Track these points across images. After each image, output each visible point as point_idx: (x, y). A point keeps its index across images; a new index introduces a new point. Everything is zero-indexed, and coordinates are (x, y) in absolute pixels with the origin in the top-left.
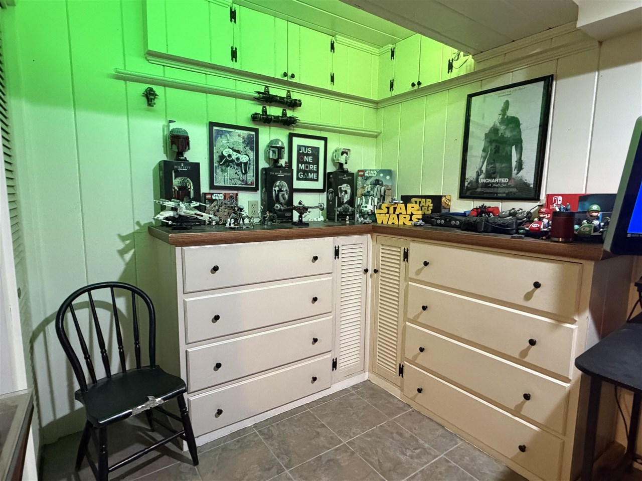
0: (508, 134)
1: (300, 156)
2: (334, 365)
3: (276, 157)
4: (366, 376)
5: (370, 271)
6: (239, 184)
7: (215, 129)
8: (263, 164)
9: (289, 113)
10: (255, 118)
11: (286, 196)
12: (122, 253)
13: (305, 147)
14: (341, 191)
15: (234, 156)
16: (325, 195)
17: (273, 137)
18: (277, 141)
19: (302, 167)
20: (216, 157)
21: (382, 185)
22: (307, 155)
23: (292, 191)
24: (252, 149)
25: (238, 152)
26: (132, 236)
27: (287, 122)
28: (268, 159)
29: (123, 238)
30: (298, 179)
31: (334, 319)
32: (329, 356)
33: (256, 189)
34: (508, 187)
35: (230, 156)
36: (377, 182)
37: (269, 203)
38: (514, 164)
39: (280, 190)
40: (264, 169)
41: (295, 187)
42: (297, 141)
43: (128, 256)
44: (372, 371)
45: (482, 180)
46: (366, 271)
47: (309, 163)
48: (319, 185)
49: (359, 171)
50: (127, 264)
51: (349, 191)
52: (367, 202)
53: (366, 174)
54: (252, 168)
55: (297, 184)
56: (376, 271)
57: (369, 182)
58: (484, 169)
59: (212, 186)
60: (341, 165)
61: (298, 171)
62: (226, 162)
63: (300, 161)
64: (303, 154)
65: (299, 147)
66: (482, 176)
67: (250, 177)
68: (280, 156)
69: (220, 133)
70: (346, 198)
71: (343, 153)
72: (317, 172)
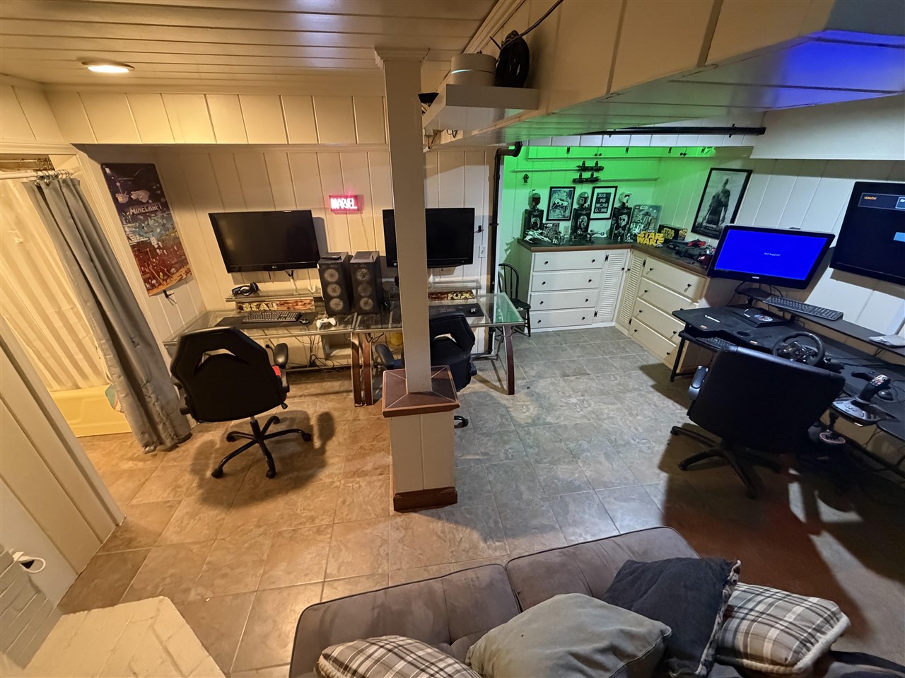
0: (723, 200)
1: (598, 199)
2: (596, 314)
3: (583, 203)
4: (613, 324)
5: (626, 269)
6: (561, 217)
7: (552, 190)
8: (575, 206)
9: (596, 175)
10: (575, 181)
11: (585, 224)
12: (506, 250)
13: (602, 193)
14: (621, 220)
15: (561, 202)
16: (610, 221)
17: (583, 191)
18: (585, 193)
19: (598, 205)
20: (551, 204)
21: (650, 216)
22: (603, 198)
23: (589, 219)
24: (570, 198)
25: (563, 200)
26: (511, 244)
27: (593, 180)
28: (578, 203)
29: (507, 244)
30: (594, 212)
31: (599, 292)
32: (593, 309)
33: (569, 220)
34: (715, 231)
35: (558, 203)
36: (647, 214)
37: (575, 228)
38: (721, 218)
39: (582, 221)
40: (575, 209)
41: (591, 217)
42: (597, 191)
43: (508, 252)
44: (617, 322)
45: (704, 224)
46: (623, 269)
47: (603, 203)
48: (608, 215)
49: (636, 206)
50: (508, 256)
51: (626, 219)
52: (636, 227)
53: (641, 208)
54: (569, 208)
55: (593, 216)
56: (629, 270)
57: (641, 213)
58: (707, 217)
59: (547, 220)
60: (624, 204)
61: (595, 208)
62: (556, 206)
63: (597, 202)
64: (600, 198)
65: (598, 194)
66: (705, 222)
67: (567, 213)
68: (585, 202)
69: (555, 192)
70: (623, 223)
71: (626, 196)
72: (607, 208)
